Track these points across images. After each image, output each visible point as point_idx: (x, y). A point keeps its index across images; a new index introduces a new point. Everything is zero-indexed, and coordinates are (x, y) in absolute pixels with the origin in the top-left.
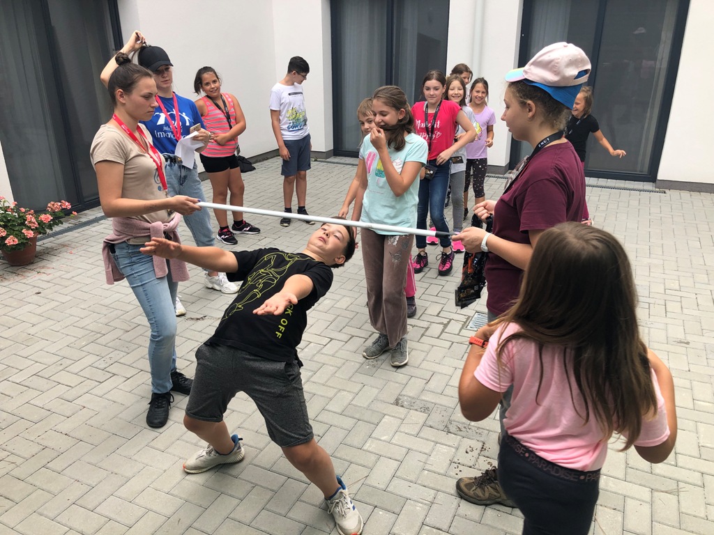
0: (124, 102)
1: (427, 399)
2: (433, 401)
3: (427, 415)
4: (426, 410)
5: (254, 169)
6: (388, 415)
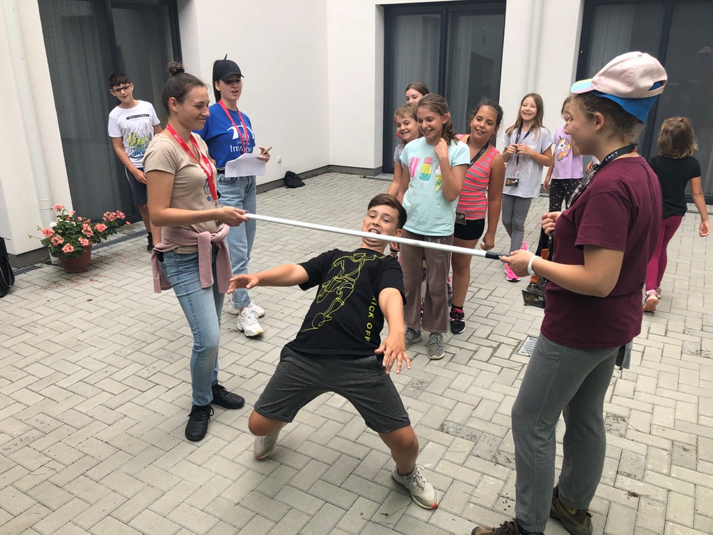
0: (176, 110)
1: (474, 426)
2: (480, 429)
3: (473, 443)
4: (472, 438)
5: (304, 184)
6: (432, 442)
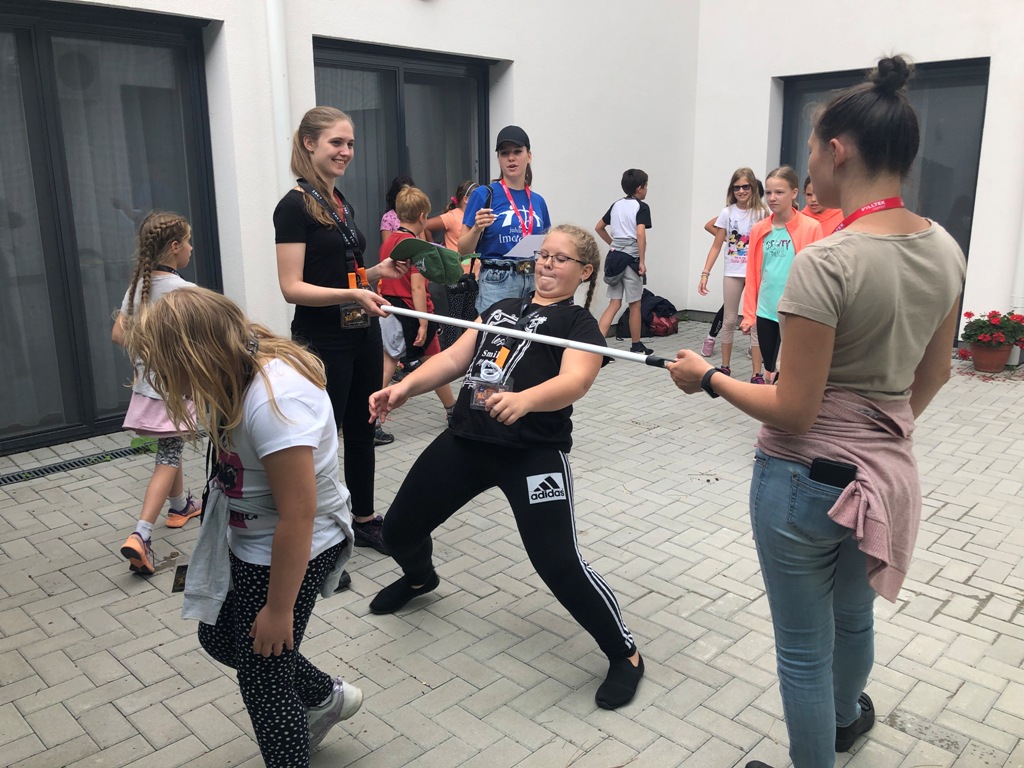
1: (953, 726)
6: (876, 741)
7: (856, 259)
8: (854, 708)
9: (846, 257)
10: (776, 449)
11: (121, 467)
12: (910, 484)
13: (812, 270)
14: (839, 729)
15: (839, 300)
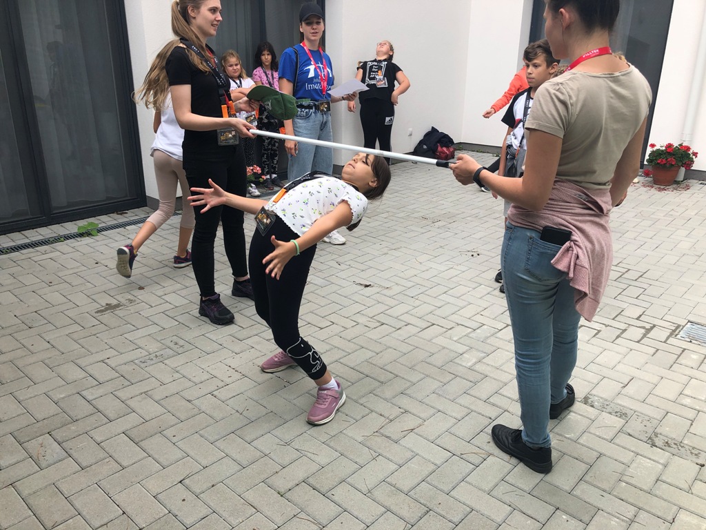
6: (575, 412)
7: (579, 90)
8: (563, 391)
9: (572, 89)
10: (520, 221)
11: (72, 245)
12: (606, 245)
13: (549, 99)
14: (552, 405)
15: (566, 119)
